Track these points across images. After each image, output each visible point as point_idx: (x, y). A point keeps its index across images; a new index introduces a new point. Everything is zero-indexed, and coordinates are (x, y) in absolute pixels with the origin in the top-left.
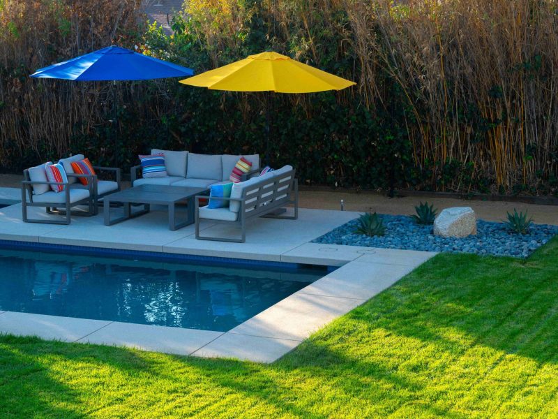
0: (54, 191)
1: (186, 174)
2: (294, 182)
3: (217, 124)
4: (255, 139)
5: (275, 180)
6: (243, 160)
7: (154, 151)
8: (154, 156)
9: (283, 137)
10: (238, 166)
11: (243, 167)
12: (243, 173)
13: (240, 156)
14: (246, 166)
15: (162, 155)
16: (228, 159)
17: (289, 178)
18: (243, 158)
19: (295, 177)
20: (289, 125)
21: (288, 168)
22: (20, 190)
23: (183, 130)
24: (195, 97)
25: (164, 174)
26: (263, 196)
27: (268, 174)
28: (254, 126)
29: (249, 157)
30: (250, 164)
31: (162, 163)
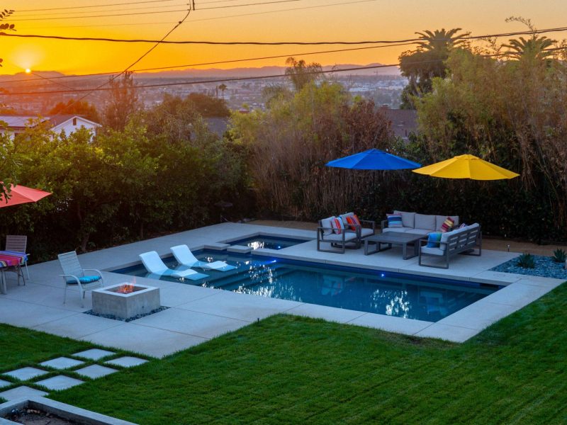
0: (336, 233)
1: (414, 226)
2: (479, 233)
4: (457, 207)
5: (468, 232)
6: (449, 219)
7: (395, 212)
8: (396, 215)
9: (473, 206)
10: (446, 223)
11: (449, 223)
12: (449, 227)
13: (447, 217)
14: (451, 223)
15: (400, 214)
16: (439, 217)
17: (477, 231)
19: (480, 231)
20: (478, 199)
21: (476, 225)
22: (316, 232)
23: (413, 199)
24: (421, 180)
25: (401, 226)
26: (460, 241)
27: (464, 228)
28: (456, 199)
29: (453, 218)
30: (453, 222)
31: (400, 219)
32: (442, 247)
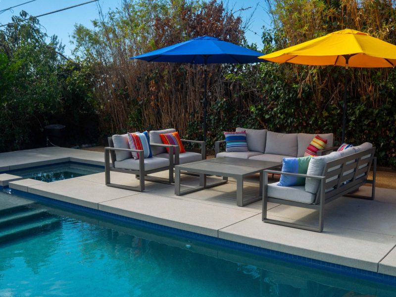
0: (133, 158)
1: (265, 150)
2: (373, 160)
3: (294, 112)
4: (326, 125)
5: (357, 157)
6: (318, 138)
7: (238, 130)
8: (238, 133)
9: (351, 123)
10: (312, 143)
11: (317, 143)
12: (318, 150)
13: (315, 135)
14: (321, 142)
15: (245, 132)
16: (302, 136)
17: (369, 156)
18: (318, 136)
19: (375, 156)
20: (358, 112)
21: (366, 146)
23: (267, 117)
24: (277, 90)
25: (245, 148)
26: (345, 174)
27: (346, 150)
28: (325, 114)
29: (324, 136)
30: (325, 142)
31: (244, 139)
32: (310, 187)
